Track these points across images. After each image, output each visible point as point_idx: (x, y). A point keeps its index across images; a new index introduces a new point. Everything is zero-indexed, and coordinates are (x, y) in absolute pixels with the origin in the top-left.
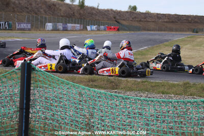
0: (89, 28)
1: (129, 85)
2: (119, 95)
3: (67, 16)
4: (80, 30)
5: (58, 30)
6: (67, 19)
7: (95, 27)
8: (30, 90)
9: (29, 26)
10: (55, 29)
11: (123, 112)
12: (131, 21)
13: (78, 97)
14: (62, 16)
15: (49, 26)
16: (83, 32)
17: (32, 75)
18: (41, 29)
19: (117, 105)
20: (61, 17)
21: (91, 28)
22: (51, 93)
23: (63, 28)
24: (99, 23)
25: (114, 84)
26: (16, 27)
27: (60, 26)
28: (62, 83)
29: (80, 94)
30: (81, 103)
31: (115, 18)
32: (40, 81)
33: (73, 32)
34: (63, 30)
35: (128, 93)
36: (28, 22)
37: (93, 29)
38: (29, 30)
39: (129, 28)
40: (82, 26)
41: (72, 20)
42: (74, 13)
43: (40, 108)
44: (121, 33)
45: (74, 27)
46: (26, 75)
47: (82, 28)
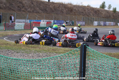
3: (105, 17)
5: (101, 26)
6: (106, 19)
8: (86, 61)
9: (84, 23)
10: (99, 25)
13: (113, 65)
15: (96, 23)
16: (115, 27)
17: (87, 52)
18: (91, 25)
20: (102, 18)
22: (98, 63)
23: (104, 24)
26: (76, 24)
27: (102, 23)
28: (104, 57)
29: (115, 63)
30: (115, 69)
32: (91, 56)
33: (110, 27)
34: (104, 26)
36: (83, 21)
38: (84, 25)
41: (109, 20)
42: (110, 15)
43: (91, 72)
45: (110, 23)
46: (83, 52)
47: (115, 24)
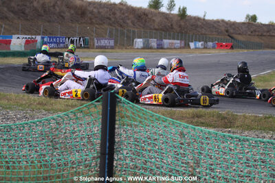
0: (192, 45)
1: (247, 121)
2: (235, 136)
3: (161, 29)
4: (180, 48)
5: (151, 48)
6: (163, 33)
7: (200, 43)
8: (115, 128)
9: (112, 43)
10: (147, 47)
11: (240, 158)
12: (250, 35)
13: (178, 138)
14: (156, 29)
15: (139, 42)
16: (184, 50)
17: (117, 109)
18: (128, 47)
19: (231, 150)
20: (154, 31)
21: (195, 45)
22: (142, 133)
23: (158, 45)
24: (206, 38)
25: (226, 121)
26: (94, 44)
27: (154, 42)
28: (157, 119)
29: (182, 134)
30: (183, 146)
31: (227, 31)
32: (128, 117)
33: (171, 51)
34: (158, 48)
35: (246, 133)
36: (111, 37)
37: (197, 46)
38: (112, 48)
39: (247, 46)
40: (183, 42)
41: (170, 35)
42: (172, 25)
43: (127, 154)
44: (235, 51)
45: (173, 43)
46: (109, 108)
47: (183, 45)
